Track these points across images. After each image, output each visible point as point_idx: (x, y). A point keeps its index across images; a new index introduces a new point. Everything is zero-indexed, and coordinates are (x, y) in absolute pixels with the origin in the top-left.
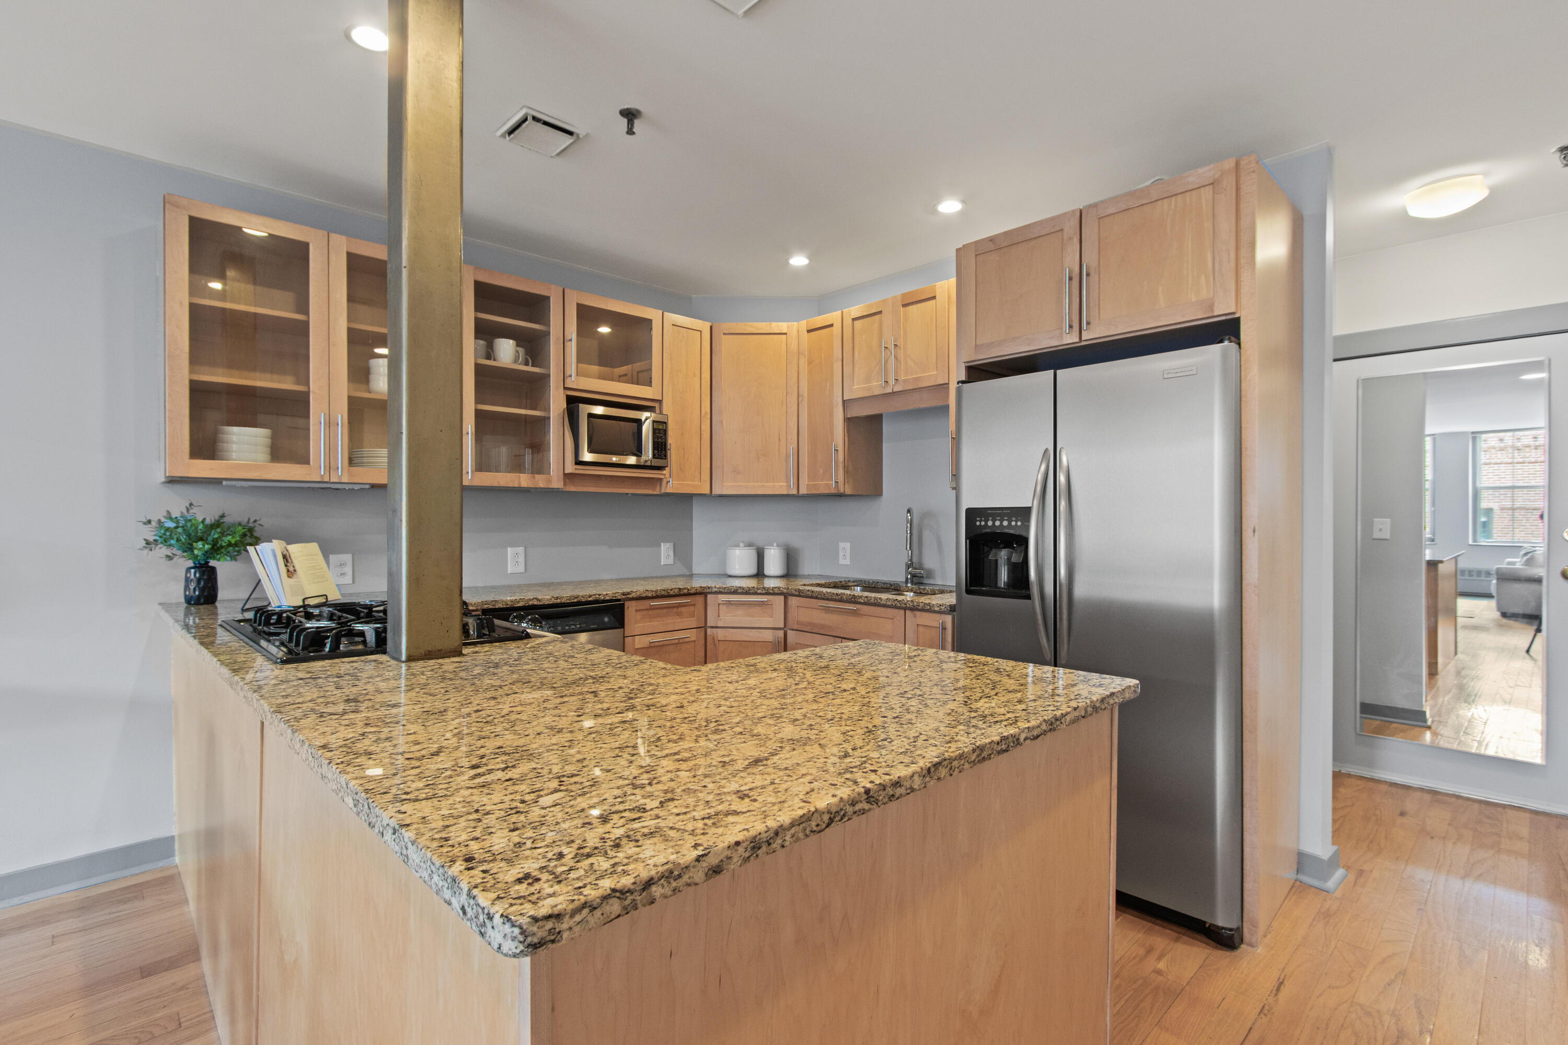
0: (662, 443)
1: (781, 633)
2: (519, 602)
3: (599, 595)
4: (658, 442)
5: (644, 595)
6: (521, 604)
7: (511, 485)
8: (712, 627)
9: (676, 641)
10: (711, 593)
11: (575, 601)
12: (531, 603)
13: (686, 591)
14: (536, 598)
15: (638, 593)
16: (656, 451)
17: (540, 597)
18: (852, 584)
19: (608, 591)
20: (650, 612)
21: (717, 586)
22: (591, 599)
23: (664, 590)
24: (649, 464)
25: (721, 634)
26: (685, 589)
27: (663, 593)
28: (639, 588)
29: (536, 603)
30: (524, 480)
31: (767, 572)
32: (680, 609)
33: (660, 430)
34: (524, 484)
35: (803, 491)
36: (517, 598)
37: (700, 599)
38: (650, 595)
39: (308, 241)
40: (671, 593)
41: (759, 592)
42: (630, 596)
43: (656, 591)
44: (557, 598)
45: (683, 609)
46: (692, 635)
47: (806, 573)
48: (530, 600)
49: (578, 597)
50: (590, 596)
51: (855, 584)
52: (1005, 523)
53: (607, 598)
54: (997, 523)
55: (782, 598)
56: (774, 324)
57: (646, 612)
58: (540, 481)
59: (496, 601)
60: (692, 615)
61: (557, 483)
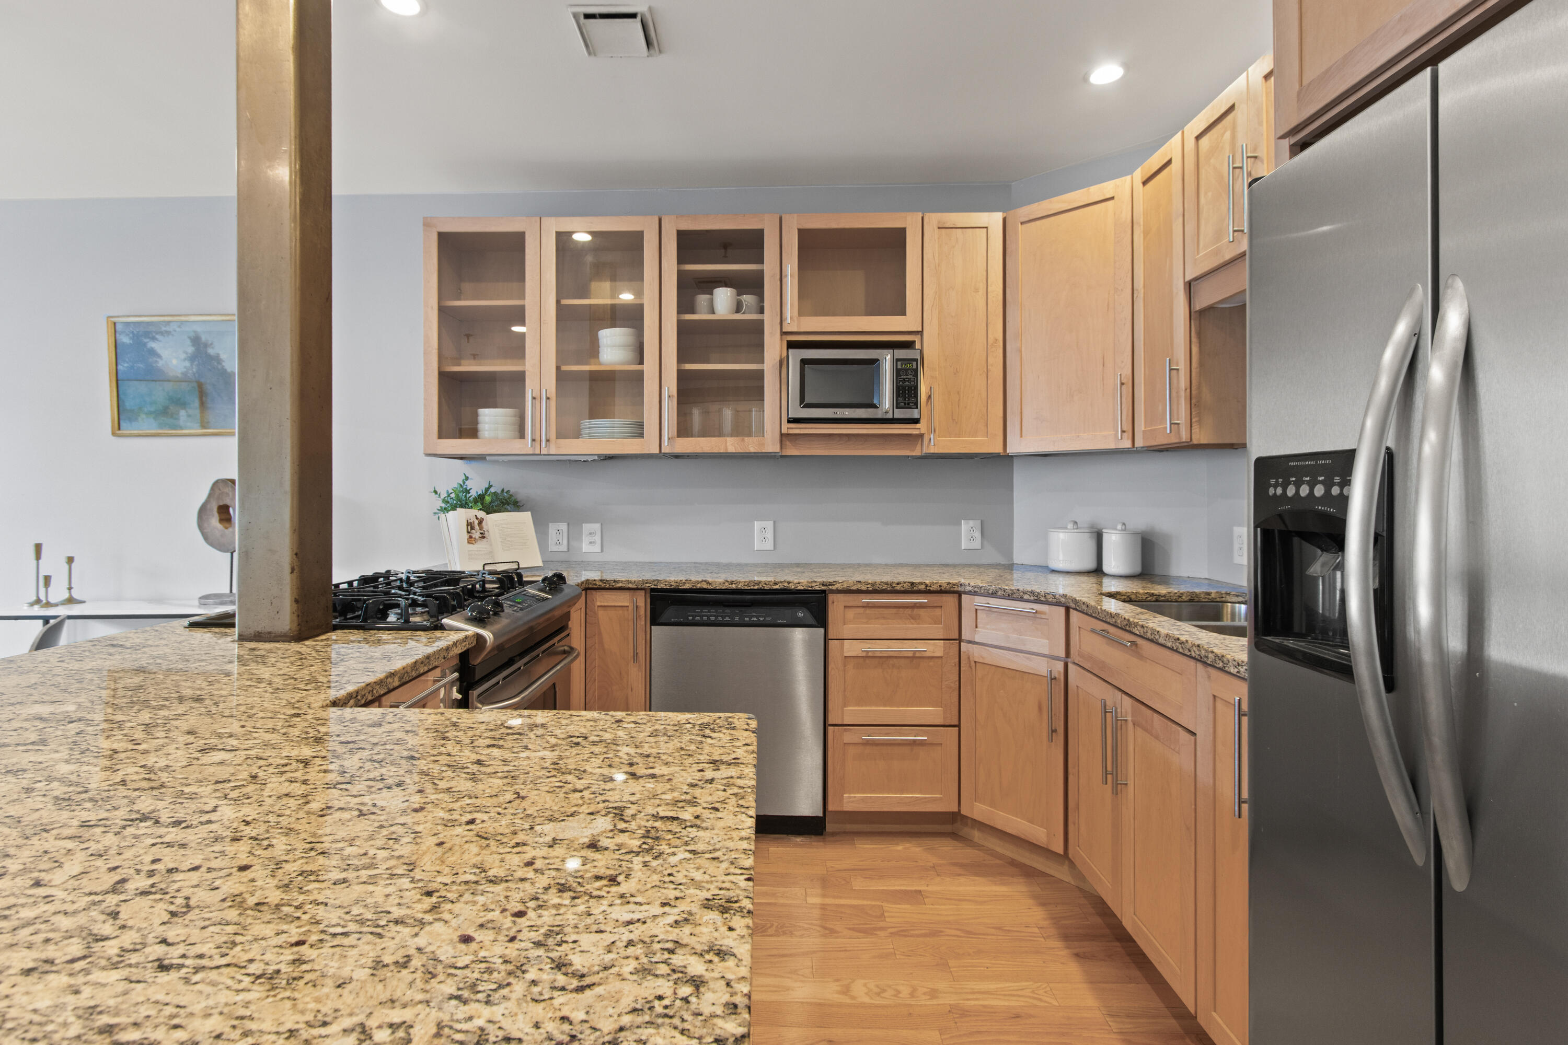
0: (910, 388)
1: (1060, 666)
2: (684, 584)
3: (789, 583)
4: (904, 388)
5: (855, 588)
6: (687, 586)
7: (716, 450)
8: (970, 642)
9: (911, 655)
10: (965, 593)
11: (756, 587)
12: (699, 586)
13: (922, 587)
14: (705, 581)
15: (846, 585)
16: (901, 399)
17: (710, 580)
18: (1234, 599)
19: (800, 580)
20: (868, 611)
21: (972, 584)
22: (777, 587)
23: (887, 584)
24: (890, 416)
25: (976, 653)
26: (921, 583)
27: (885, 587)
28: (844, 579)
29: (705, 586)
30: (731, 445)
31: (1106, 568)
32: (916, 611)
33: (906, 370)
34: (731, 449)
35: (1139, 443)
36: (683, 578)
37: (951, 600)
38: (864, 588)
39: (521, 230)
40: (898, 588)
41: (1026, 597)
42: (834, 588)
43: (874, 584)
44: (732, 583)
45: (922, 612)
46: (935, 649)
47: (1184, 574)
48: (698, 582)
49: (759, 583)
50: (776, 584)
51: (1241, 599)
52: (1319, 491)
53: (800, 588)
54: (1304, 491)
55: (1062, 610)
56: (1093, 189)
57: (861, 610)
58: (751, 445)
59: (658, 581)
60: (937, 621)
61: (771, 445)
